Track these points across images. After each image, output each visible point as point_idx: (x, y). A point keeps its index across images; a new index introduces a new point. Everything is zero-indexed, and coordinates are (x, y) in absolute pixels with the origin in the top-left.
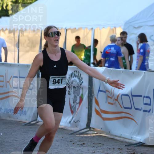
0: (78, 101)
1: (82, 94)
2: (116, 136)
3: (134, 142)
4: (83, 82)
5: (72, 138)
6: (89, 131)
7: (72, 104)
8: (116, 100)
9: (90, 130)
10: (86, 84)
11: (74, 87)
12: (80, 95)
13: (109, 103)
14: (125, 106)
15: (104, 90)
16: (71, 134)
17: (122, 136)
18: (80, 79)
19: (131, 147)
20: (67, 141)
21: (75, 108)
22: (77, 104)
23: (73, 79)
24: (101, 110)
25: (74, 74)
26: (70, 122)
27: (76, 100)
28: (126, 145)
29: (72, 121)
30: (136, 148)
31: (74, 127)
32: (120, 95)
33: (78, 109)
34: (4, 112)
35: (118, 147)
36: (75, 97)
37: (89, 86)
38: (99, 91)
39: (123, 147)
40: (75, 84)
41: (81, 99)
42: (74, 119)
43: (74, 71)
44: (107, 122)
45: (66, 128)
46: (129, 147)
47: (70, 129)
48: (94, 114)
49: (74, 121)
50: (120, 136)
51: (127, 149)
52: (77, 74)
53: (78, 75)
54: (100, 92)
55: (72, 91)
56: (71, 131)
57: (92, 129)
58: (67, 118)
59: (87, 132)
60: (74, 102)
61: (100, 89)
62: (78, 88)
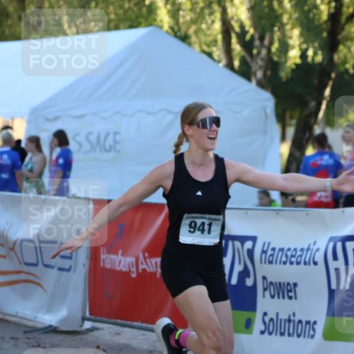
8: (12, 249)
14: (26, 261)
17: (19, 315)
19: (35, 334)
28: (25, 332)
30: (43, 336)
35: (10, 336)
39: (19, 334)
46: (30, 335)
50: (14, 313)
51: (28, 338)
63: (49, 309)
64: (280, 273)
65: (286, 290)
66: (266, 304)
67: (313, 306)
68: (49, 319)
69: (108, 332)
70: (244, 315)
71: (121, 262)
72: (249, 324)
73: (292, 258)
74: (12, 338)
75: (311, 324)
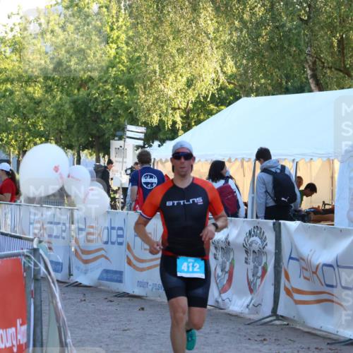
0: (259, 274)
1: (266, 263)
2: (314, 329)
3: (342, 339)
4: (266, 245)
5: (249, 331)
6: (275, 320)
7: (251, 278)
8: (315, 273)
9: (278, 319)
10: (271, 247)
11: (254, 252)
12: (263, 265)
13: (305, 278)
14: (327, 283)
15: (297, 257)
16: (249, 324)
17: (322, 329)
18: (263, 239)
19: (337, 346)
20: (240, 335)
21: (255, 284)
22: (258, 278)
23: (252, 239)
24: (292, 288)
25: (254, 231)
26: (248, 306)
27: (257, 273)
28: (328, 344)
29: (251, 305)
30: (344, 347)
31: (254, 314)
32: (321, 265)
33: (259, 286)
34: (152, 288)
35: (316, 346)
36: (256, 267)
37: (276, 250)
38: (291, 258)
39: (324, 346)
40: (255, 247)
41: (264, 271)
42: (253, 301)
43: (254, 227)
44: (301, 307)
45: (242, 316)
46: (333, 347)
47: (248, 316)
48: (283, 294)
49: (253, 305)
50: (319, 328)
51: (330, 349)
52: (258, 232)
53: (260, 232)
54: (291, 261)
55: (251, 257)
56: (250, 319)
57: (280, 318)
58: (243, 300)
59: (274, 322)
60: (253, 275)
61: (292, 256)
62: (260, 253)
74: (316, 348)
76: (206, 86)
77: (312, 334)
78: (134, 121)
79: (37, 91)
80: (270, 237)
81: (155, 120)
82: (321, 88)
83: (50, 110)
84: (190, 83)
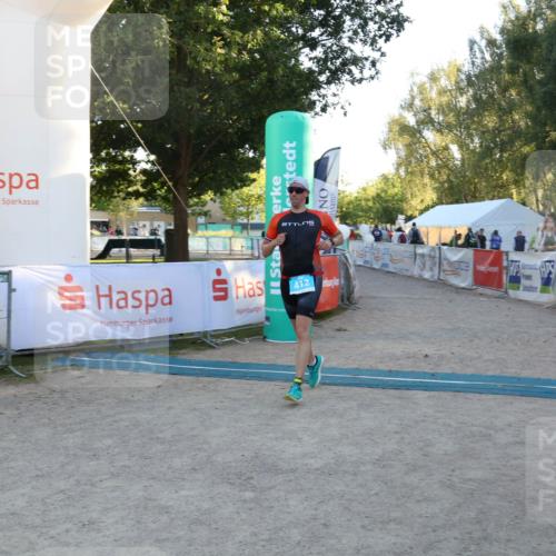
10: (437, 255)
13: (448, 266)
17: (454, 284)
21: (433, 268)
22: (434, 266)
24: (444, 269)
26: (430, 276)
28: (456, 289)
31: (432, 279)
39: (454, 289)
42: (432, 274)
44: (448, 276)
47: (430, 279)
48: (441, 271)
49: (432, 276)
57: (441, 280)
59: (439, 282)
62: (434, 257)
63: (463, 282)
64: (527, 272)
65: (529, 277)
66: (524, 282)
67: (537, 282)
68: (463, 285)
69: (481, 290)
70: (516, 285)
71: (482, 268)
72: (518, 288)
73: (532, 268)
74: (452, 290)
75: (536, 288)
76: (428, 201)
77: (451, 285)
78: (402, 214)
79: (370, 204)
80: (437, 252)
81: (409, 213)
82: (467, 202)
83: (375, 210)
84: (422, 201)
